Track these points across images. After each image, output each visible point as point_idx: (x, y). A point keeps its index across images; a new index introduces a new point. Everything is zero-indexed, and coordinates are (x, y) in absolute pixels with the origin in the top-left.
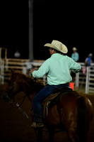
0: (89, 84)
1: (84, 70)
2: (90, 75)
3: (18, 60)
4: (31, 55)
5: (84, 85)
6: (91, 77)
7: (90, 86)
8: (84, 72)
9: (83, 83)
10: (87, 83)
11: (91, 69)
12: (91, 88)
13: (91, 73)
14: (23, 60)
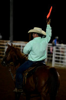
0: (55, 59)
1: (51, 49)
2: (56, 53)
3: (2, 41)
4: (11, 37)
5: (51, 60)
6: (56, 54)
7: (56, 61)
8: (51, 51)
9: (50, 59)
10: (54, 59)
11: (57, 48)
12: (56, 63)
13: (57, 51)
14: (5, 41)
